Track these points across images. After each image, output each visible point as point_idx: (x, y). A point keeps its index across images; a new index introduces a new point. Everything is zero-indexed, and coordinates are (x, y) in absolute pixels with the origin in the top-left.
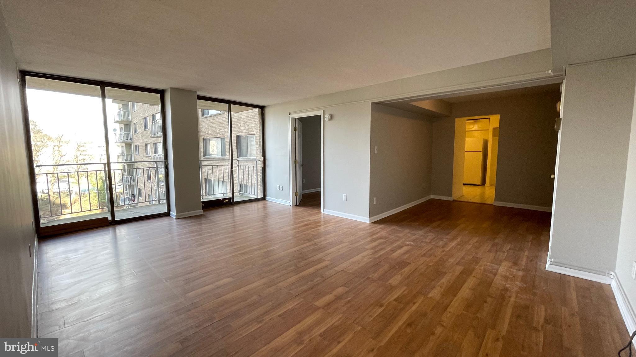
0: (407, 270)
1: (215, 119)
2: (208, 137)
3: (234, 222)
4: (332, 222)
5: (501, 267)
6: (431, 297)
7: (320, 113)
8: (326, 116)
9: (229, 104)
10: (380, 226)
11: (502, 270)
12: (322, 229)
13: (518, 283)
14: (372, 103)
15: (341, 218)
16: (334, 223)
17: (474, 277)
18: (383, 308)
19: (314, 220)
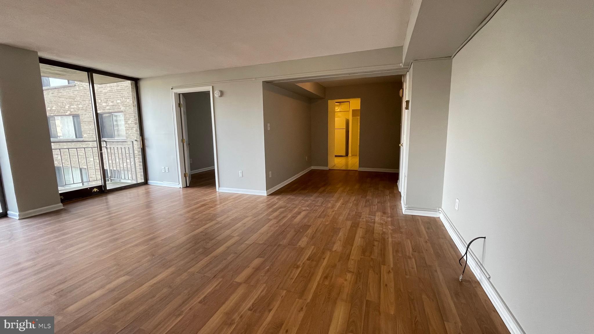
0: (310, 231)
1: (61, 92)
2: (52, 115)
3: (110, 214)
4: (230, 199)
5: (376, 217)
6: (335, 250)
7: (209, 88)
8: (215, 92)
9: (89, 73)
10: (277, 197)
11: (377, 219)
12: (219, 208)
13: (390, 227)
14: (263, 82)
15: (239, 194)
16: (232, 200)
17: (361, 228)
18: (300, 269)
19: (211, 199)
